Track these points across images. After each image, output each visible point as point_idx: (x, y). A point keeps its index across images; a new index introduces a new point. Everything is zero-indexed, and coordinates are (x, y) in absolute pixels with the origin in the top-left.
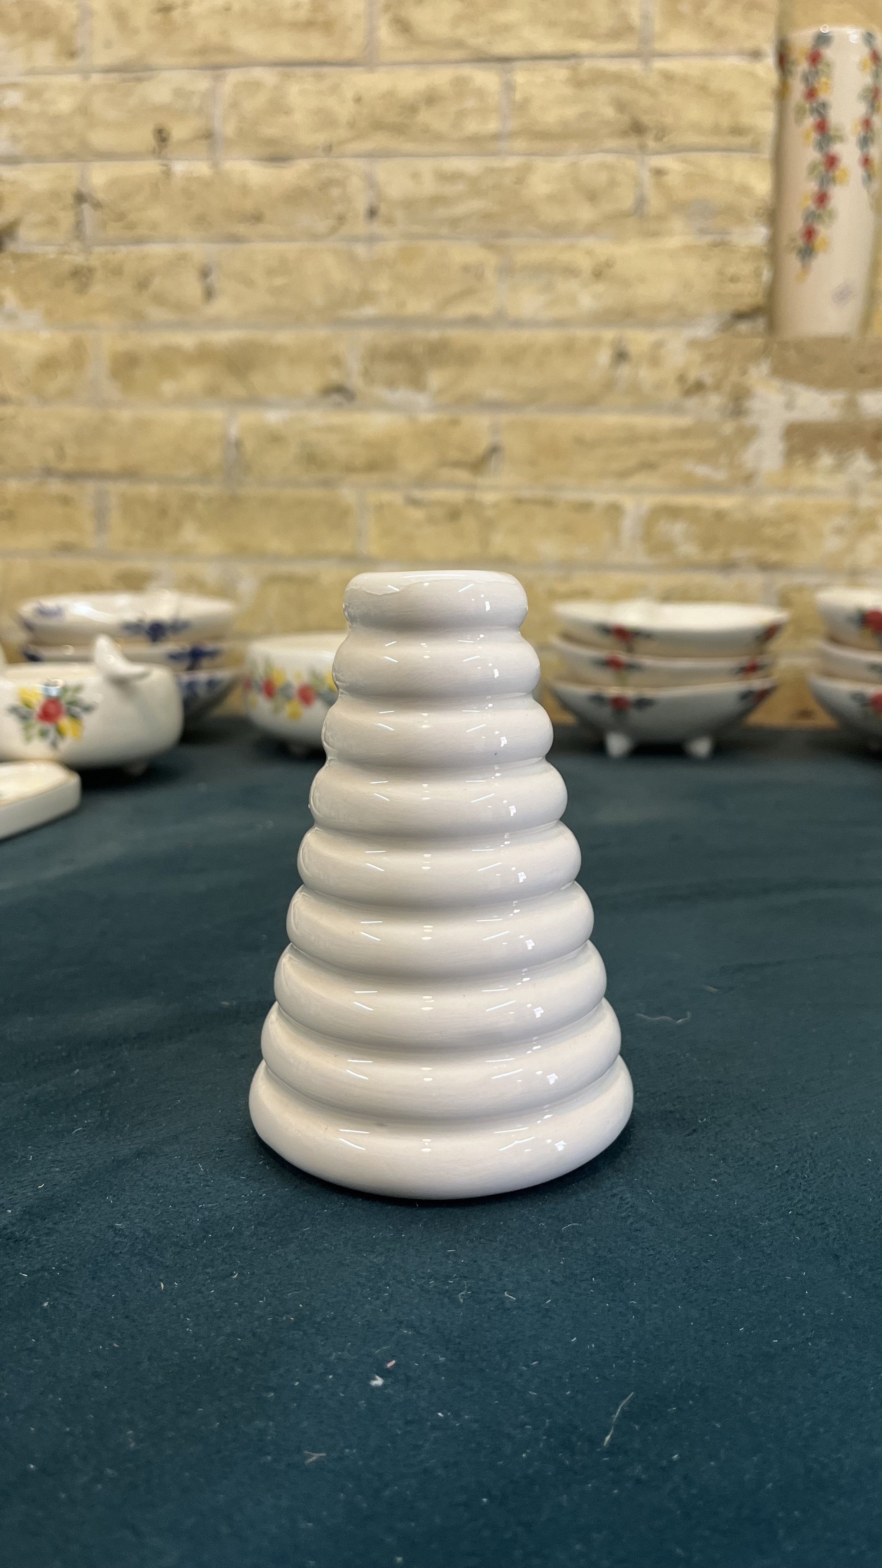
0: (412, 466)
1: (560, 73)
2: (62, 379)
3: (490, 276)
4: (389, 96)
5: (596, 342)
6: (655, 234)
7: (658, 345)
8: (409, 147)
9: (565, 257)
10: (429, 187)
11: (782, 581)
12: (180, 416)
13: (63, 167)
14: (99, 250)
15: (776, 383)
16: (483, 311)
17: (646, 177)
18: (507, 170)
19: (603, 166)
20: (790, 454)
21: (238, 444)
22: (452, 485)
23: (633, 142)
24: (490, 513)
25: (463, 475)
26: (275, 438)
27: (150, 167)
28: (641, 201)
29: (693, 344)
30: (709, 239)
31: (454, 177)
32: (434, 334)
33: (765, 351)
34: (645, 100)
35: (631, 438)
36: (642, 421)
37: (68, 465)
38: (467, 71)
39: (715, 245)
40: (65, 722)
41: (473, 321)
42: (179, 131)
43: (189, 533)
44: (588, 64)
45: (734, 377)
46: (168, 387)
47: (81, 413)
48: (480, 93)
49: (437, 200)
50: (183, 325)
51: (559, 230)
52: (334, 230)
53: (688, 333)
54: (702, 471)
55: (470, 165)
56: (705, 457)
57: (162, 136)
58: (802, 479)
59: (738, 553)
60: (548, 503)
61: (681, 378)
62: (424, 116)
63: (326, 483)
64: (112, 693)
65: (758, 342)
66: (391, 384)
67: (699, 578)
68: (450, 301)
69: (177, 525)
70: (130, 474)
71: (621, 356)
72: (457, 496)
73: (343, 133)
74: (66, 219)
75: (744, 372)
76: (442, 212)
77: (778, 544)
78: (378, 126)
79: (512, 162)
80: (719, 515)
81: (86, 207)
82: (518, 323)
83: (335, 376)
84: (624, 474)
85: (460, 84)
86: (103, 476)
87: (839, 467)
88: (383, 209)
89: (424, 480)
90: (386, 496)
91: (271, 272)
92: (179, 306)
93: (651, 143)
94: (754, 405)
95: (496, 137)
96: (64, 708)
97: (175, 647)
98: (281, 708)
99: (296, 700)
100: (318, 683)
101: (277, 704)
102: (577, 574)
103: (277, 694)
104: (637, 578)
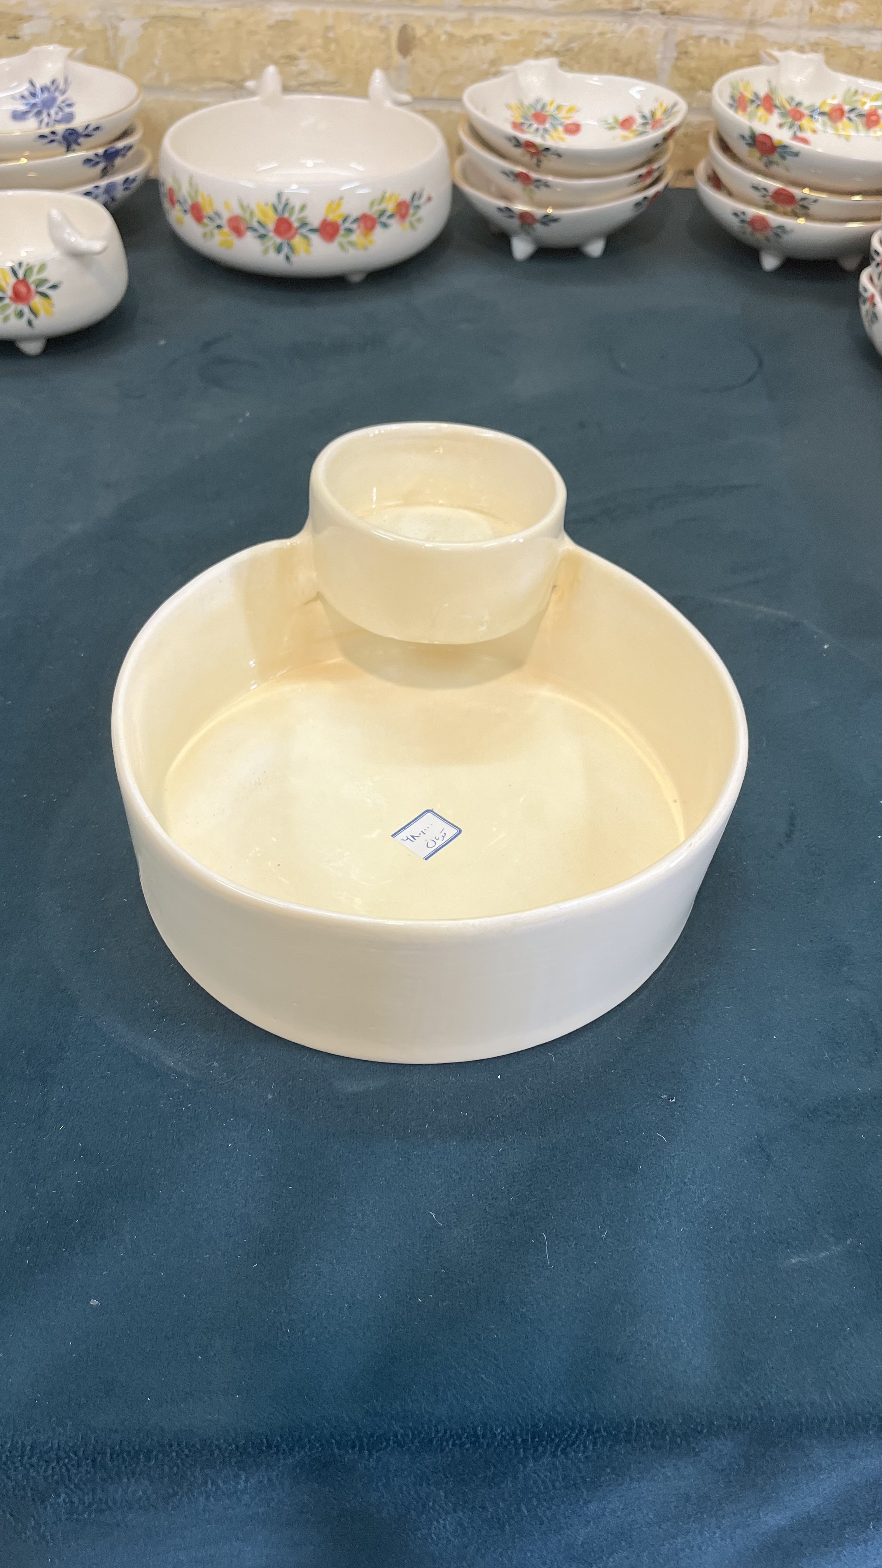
11: (682, 29)
40: (37, 301)
64: (71, 265)
67: (601, 24)
96: (33, 287)
97: (90, 154)
98: (212, 235)
99: (226, 229)
100: (247, 216)
101: (208, 229)
102: (478, 16)
103: (206, 221)
104: (538, 23)
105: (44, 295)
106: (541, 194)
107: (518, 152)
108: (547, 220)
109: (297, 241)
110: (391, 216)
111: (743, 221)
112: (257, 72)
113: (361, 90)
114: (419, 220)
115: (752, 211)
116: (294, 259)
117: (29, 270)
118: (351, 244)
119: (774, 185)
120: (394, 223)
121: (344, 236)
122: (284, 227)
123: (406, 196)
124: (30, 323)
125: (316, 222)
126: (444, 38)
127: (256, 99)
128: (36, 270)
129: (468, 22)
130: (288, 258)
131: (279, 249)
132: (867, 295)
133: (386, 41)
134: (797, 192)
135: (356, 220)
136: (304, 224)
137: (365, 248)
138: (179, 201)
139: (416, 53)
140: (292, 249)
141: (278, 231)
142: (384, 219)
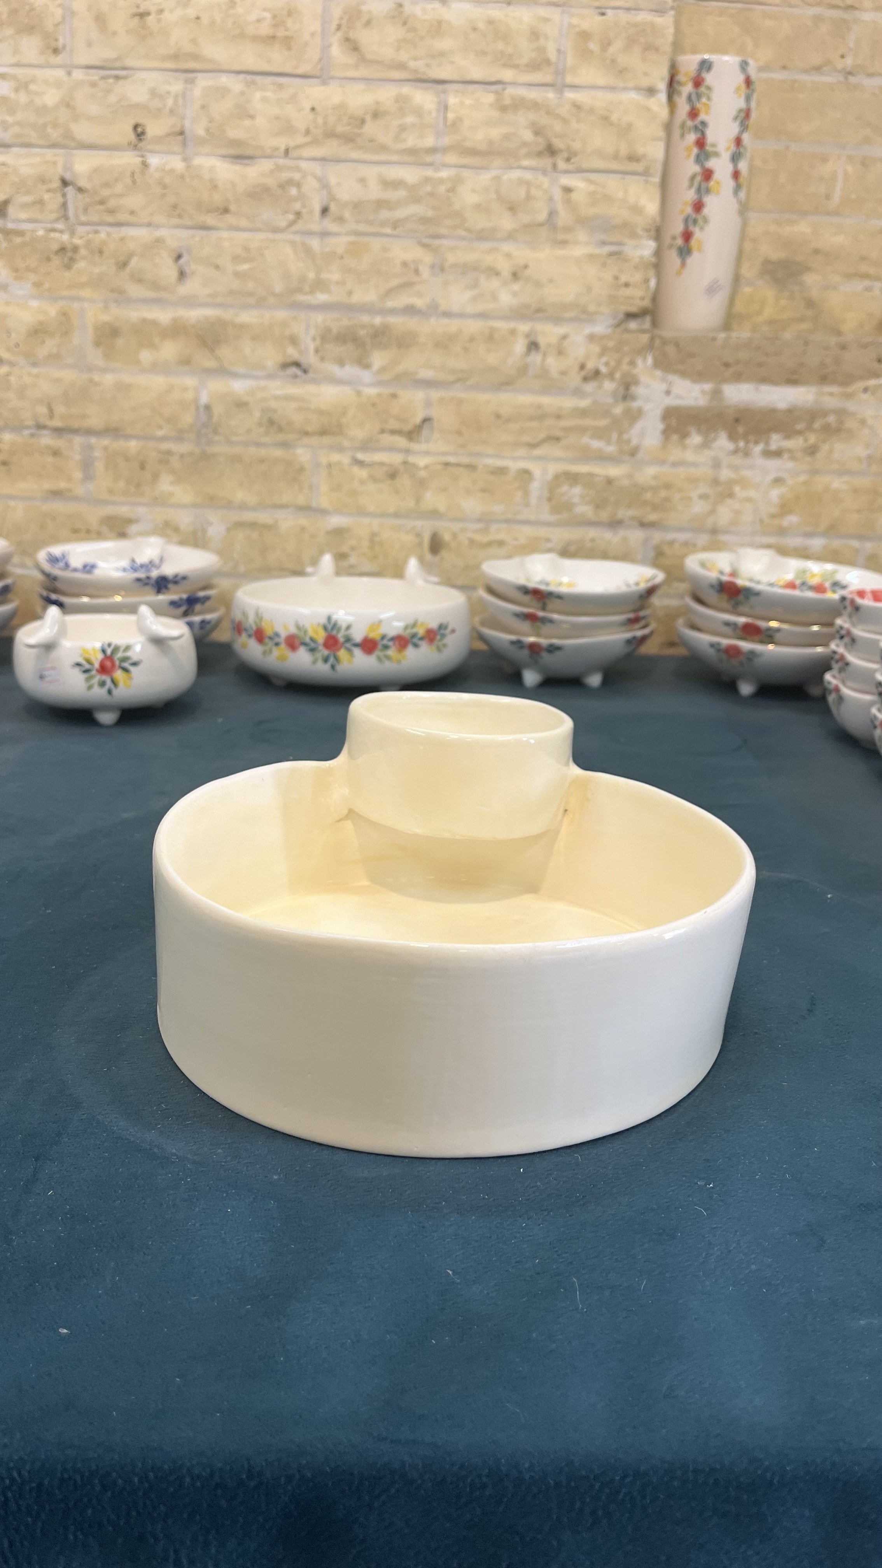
0: (358, 433)
1: (488, 98)
2: (50, 345)
3: (425, 273)
4: (341, 107)
5: (513, 332)
6: (564, 243)
7: (565, 337)
8: (355, 155)
9: (489, 259)
10: (374, 192)
11: (657, 536)
12: (159, 382)
13: (49, 154)
14: (81, 230)
15: (658, 373)
16: (419, 303)
17: (558, 194)
18: (441, 181)
19: (521, 182)
20: (667, 433)
21: (208, 408)
22: (392, 449)
23: (547, 162)
24: (423, 474)
25: (401, 442)
26: (241, 405)
27: (128, 159)
28: (552, 214)
29: (591, 338)
30: (607, 249)
31: (396, 184)
32: (378, 320)
33: (650, 346)
34: (558, 127)
35: (540, 415)
36: (549, 401)
37: (57, 423)
38: (406, 90)
39: (611, 254)
41: (410, 310)
42: (154, 129)
43: (165, 485)
44: (510, 90)
45: (625, 367)
46: (146, 356)
47: (68, 375)
48: (418, 112)
49: (381, 204)
50: (159, 302)
51: (483, 236)
52: (292, 224)
53: (588, 330)
54: (596, 444)
55: (409, 175)
56: (600, 433)
57: (139, 132)
58: (675, 453)
59: (623, 513)
60: (471, 467)
61: (582, 367)
62: (370, 128)
63: (285, 445)
65: (645, 338)
66: (341, 363)
67: (592, 533)
68: (390, 292)
69: (156, 477)
70: (113, 431)
71: (533, 346)
72: (396, 459)
73: (300, 139)
74: (53, 201)
75: (632, 363)
76: (384, 214)
77: (655, 507)
78: (330, 135)
79: (444, 174)
80: (609, 481)
81: (70, 190)
82: (448, 314)
83: (292, 353)
84: (533, 446)
85: (402, 101)
86: (89, 432)
87: (705, 445)
88: (333, 207)
89: (367, 445)
90: (335, 457)
91: (236, 259)
92: (156, 285)
93: (562, 165)
94: (639, 391)
95: (433, 150)
96: (117, 663)
97: (175, 597)
98: (271, 651)
99: (283, 646)
100: (301, 634)
101: (267, 648)
102: (494, 527)
103: (267, 640)
104: (542, 532)
105: (126, 670)
106: (546, 629)
107: (526, 599)
108: (553, 649)
109: (342, 653)
110: (421, 639)
111: (719, 650)
112: (315, 562)
113: (398, 572)
114: (445, 645)
115: (725, 642)
116: (339, 668)
117: (116, 649)
118: (388, 658)
119: (742, 620)
120: (424, 647)
121: (382, 650)
122: (332, 642)
123: (434, 625)
124: (110, 692)
125: (358, 637)
126: (466, 542)
127: (314, 579)
128: (122, 649)
129: (485, 531)
130: (333, 667)
131: (326, 660)
132: (831, 687)
133: (420, 544)
134: (762, 624)
135: (393, 639)
136: (348, 639)
137: (399, 662)
138: (246, 630)
139: (444, 553)
140: (337, 659)
141: (326, 645)
142: (415, 640)
